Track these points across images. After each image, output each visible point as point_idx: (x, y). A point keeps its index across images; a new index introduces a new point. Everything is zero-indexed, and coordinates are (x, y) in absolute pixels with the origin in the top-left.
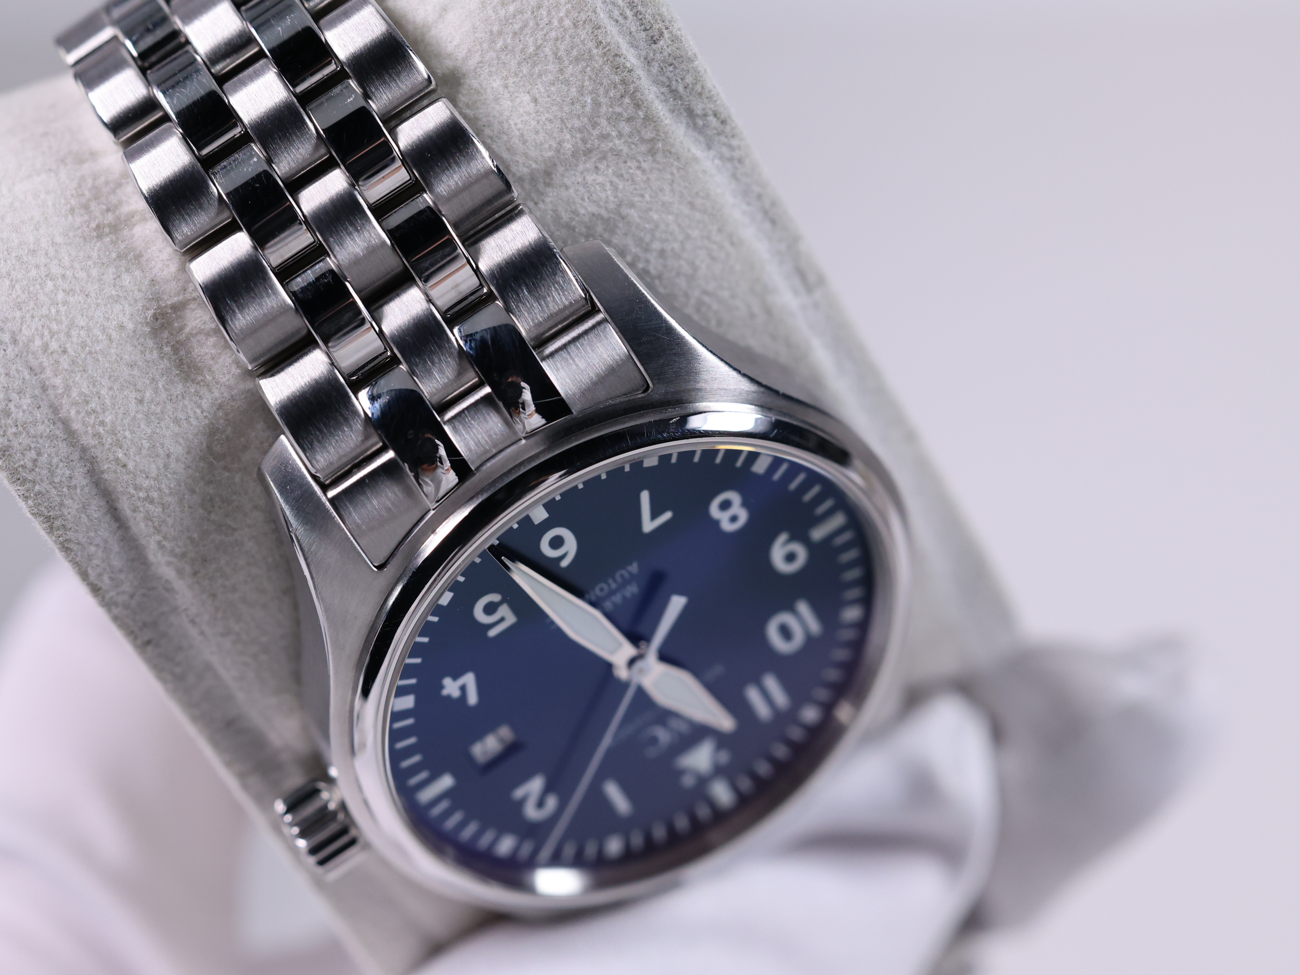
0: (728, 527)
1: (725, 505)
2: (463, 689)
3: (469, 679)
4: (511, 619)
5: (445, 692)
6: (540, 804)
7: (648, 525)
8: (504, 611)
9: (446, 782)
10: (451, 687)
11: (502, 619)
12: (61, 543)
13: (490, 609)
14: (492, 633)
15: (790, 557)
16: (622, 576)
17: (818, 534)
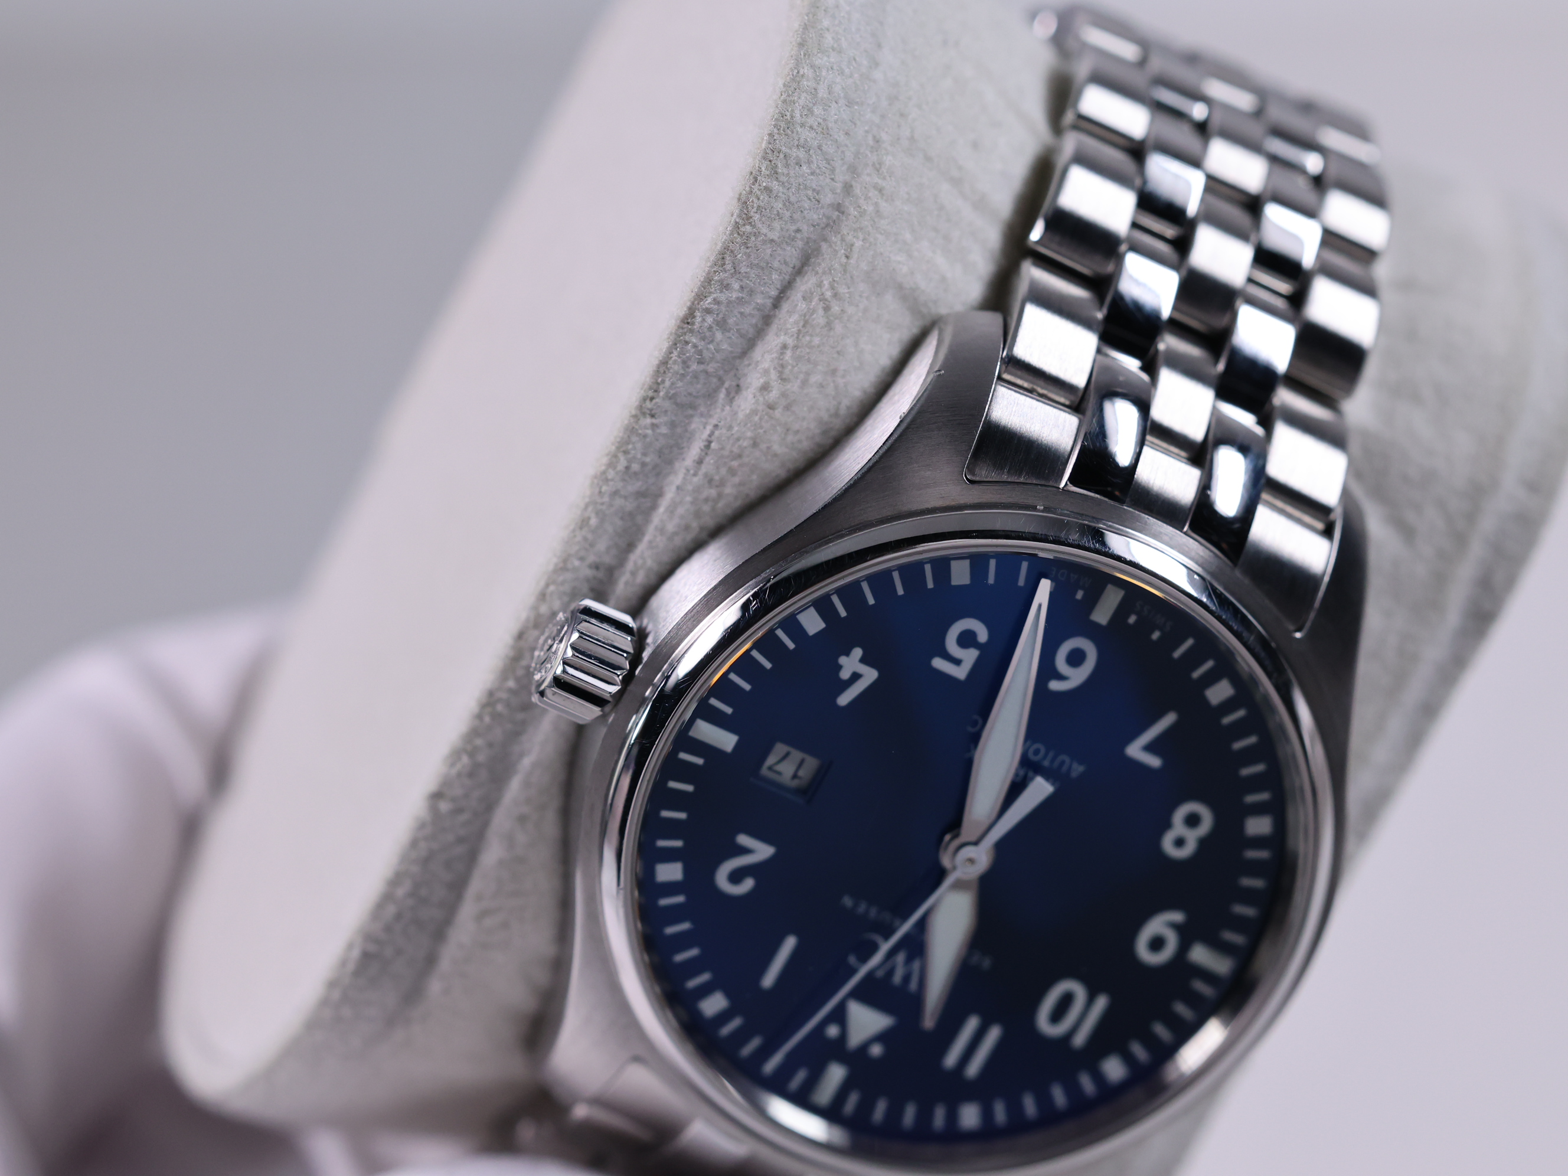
0: (1167, 844)
1: (1192, 821)
2: (856, 677)
3: (870, 675)
4: (960, 673)
5: (843, 660)
6: (736, 877)
7: (1135, 750)
8: (969, 656)
9: (726, 740)
10: (851, 663)
11: (957, 662)
12: (727, 248)
13: (967, 639)
14: (938, 663)
15: (1157, 944)
16: (1063, 763)
17: (1200, 954)
